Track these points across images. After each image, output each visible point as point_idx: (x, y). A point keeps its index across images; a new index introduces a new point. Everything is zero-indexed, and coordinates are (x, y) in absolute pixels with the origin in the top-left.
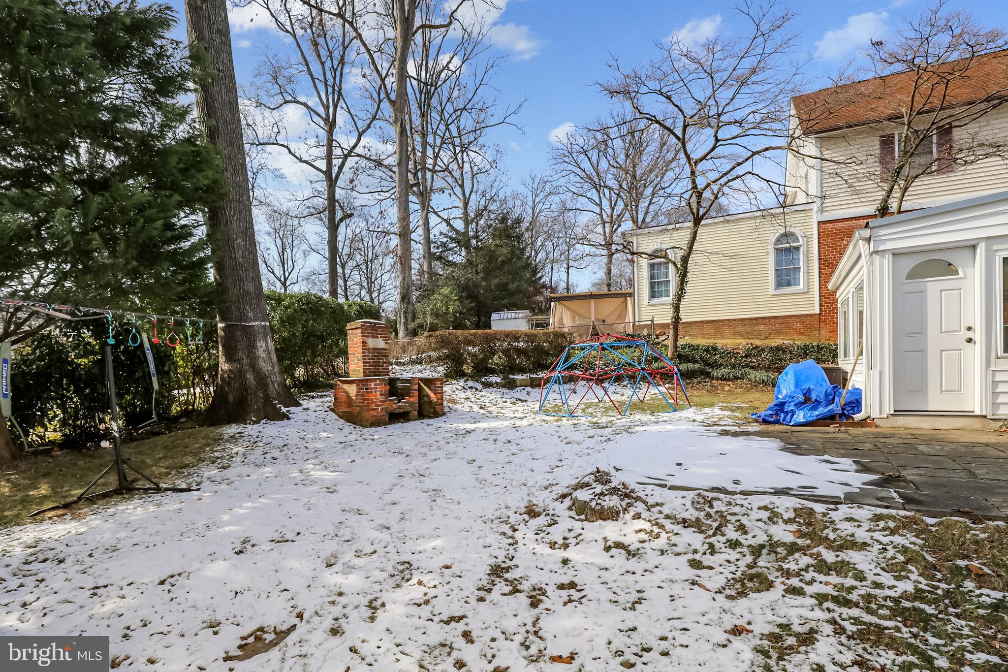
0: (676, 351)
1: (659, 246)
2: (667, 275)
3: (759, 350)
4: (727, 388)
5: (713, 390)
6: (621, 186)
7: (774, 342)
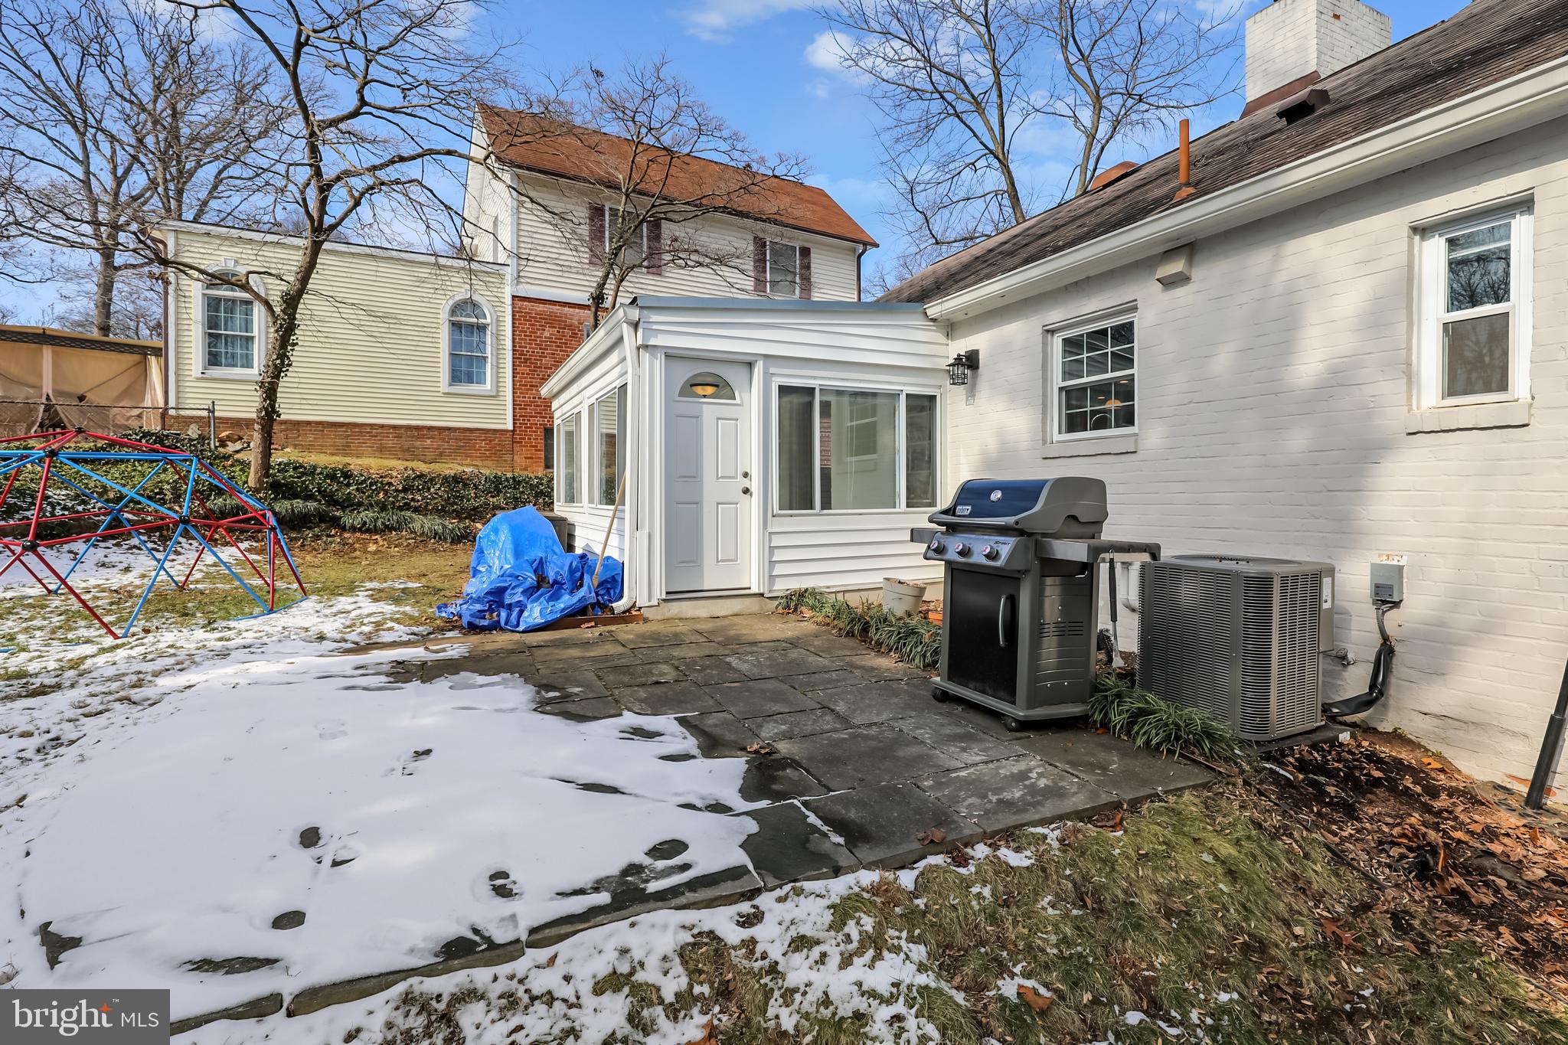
0: (267, 475)
1: (231, 265)
2: (247, 325)
3: (427, 481)
4: (372, 548)
5: (346, 552)
6: (140, 141)
7: (450, 468)
